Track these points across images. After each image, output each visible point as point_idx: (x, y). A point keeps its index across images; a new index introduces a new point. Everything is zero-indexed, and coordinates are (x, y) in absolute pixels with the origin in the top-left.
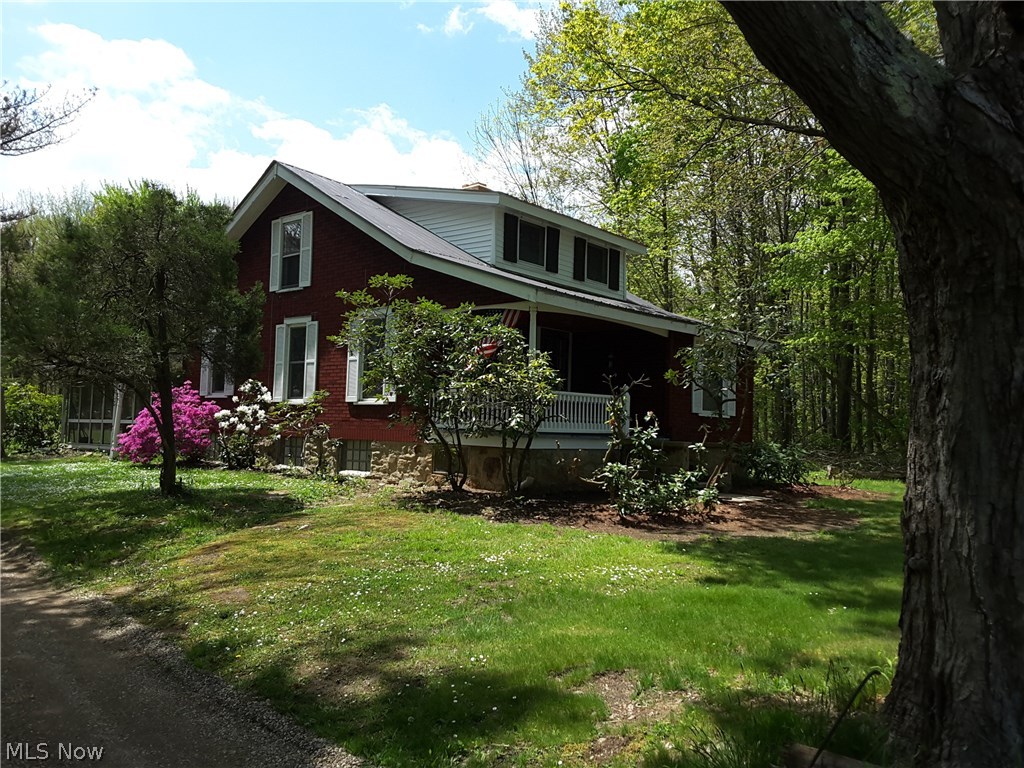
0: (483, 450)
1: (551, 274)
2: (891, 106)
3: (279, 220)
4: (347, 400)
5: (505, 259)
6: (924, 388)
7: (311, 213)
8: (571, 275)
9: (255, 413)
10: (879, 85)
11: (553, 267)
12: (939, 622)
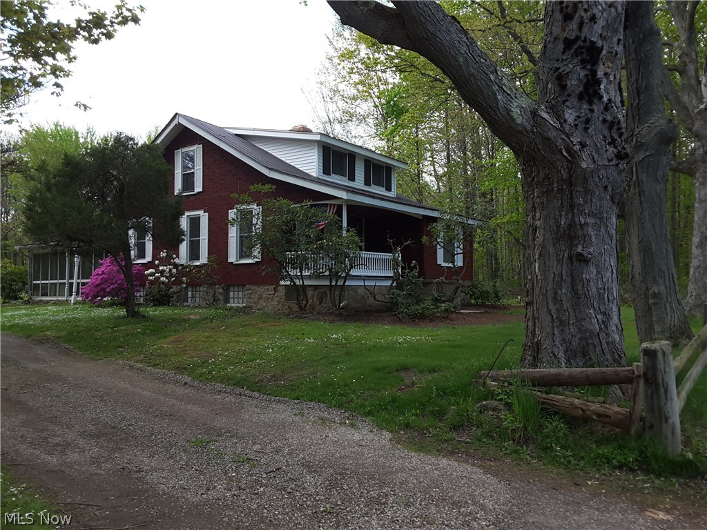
0: (316, 287)
1: (351, 182)
2: (513, 119)
3: (180, 150)
4: (229, 261)
5: (324, 173)
6: (531, 229)
7: (201, 145)
8: (363, 182)
9: (170, 270)
10: (508, 111)
11: (352, 178)
12: (537, 321)
